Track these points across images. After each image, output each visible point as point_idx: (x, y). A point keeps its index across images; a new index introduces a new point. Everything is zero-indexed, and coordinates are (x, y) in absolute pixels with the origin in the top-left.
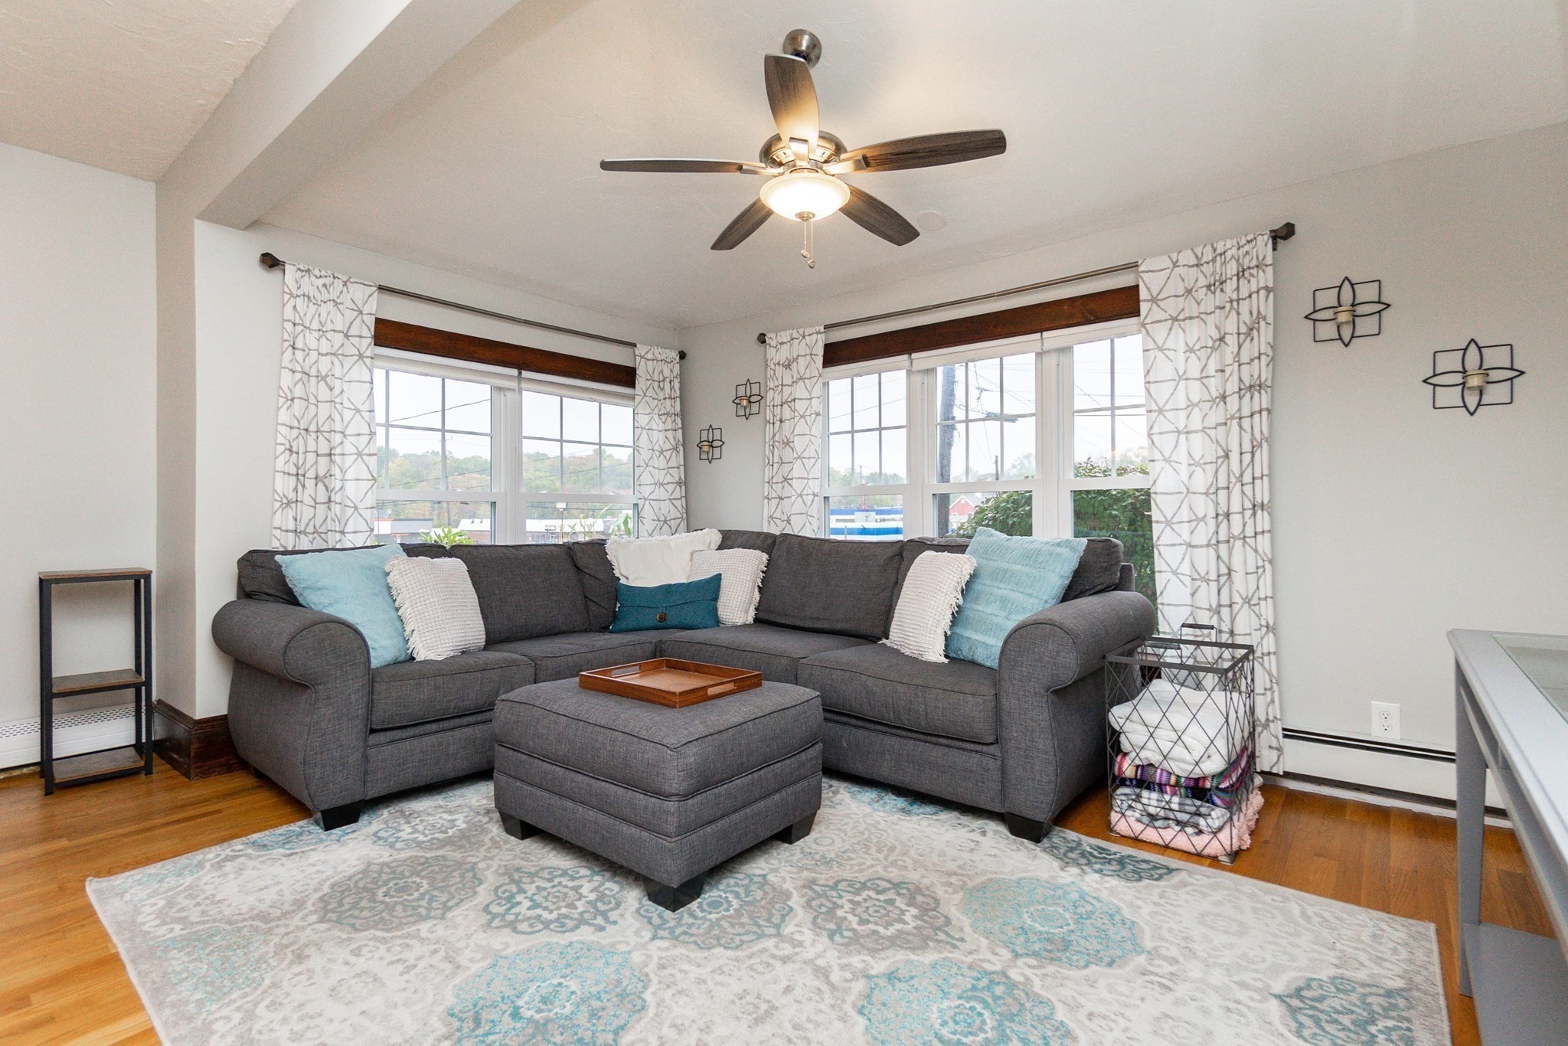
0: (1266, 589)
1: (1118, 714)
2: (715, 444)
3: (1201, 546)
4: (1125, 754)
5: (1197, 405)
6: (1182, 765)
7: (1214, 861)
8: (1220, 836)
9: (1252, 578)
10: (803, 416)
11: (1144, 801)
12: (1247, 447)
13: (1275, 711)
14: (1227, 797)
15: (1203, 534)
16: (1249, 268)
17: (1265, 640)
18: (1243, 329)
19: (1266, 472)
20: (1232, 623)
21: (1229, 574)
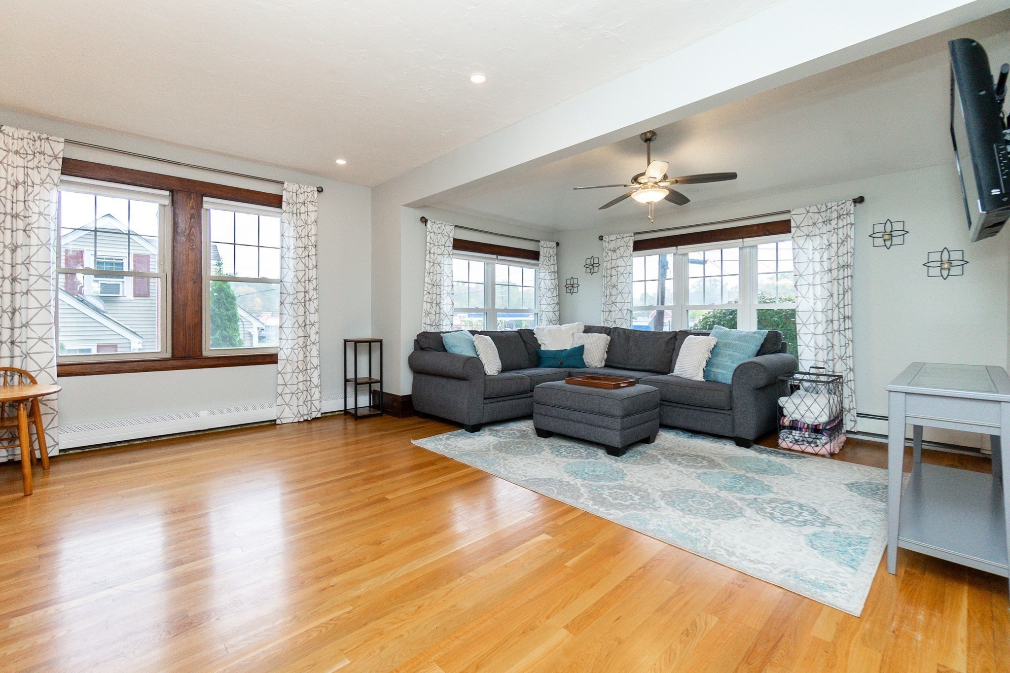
0: (849, 352)
1: (782, 401)
2: (575, 286)
3: (819, 335)
4: (785, 416)
5: (818, 273)
6: (810, 420)
7: (823, 456)
8: (826, 446)
9: (843, 348)
10: (622, 274)
11: (794, 434)
12: (841, 292)
13: (853, 405)
14: (828, 432)
15: (820, 329)
16: (843, 215)
17: (849, 375)
18: (840, 241)
19: (850, 303)
20: (834, 368)
21: (833, 346)
